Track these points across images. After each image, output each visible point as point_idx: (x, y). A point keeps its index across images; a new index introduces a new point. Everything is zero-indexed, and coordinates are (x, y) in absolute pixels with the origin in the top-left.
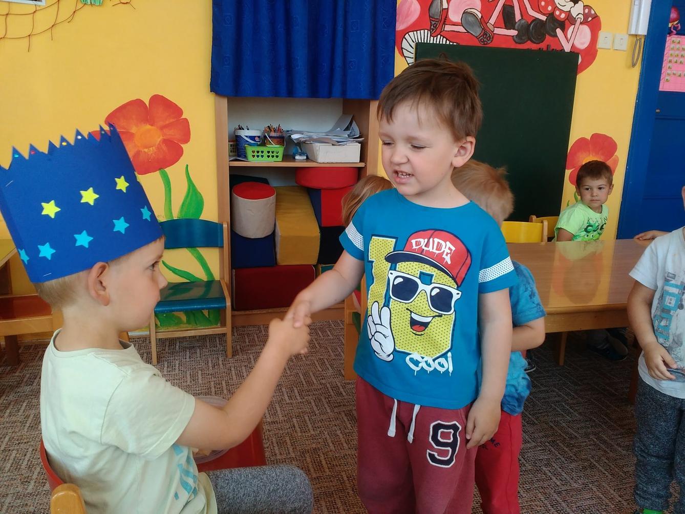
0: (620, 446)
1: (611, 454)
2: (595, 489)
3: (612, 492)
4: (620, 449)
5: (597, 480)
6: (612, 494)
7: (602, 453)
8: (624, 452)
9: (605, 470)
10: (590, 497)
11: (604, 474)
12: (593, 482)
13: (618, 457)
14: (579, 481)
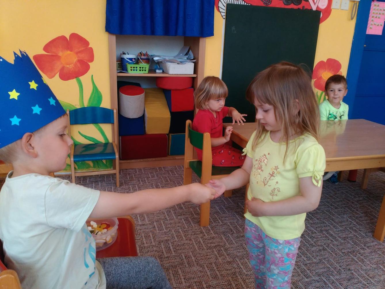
0: (340, 238)
1: (335, 242)
2: (326, 263)
3: (335, 264)
4: (340, 239)
5: (327, 257)
6: (335, 265)
7: (330, 241)
8: (343, 241)
9: (332, 251)
10: (323, 267)
11: (331, 254)
12: (325, 259)
13: (339, 244)
14: (317, 258)
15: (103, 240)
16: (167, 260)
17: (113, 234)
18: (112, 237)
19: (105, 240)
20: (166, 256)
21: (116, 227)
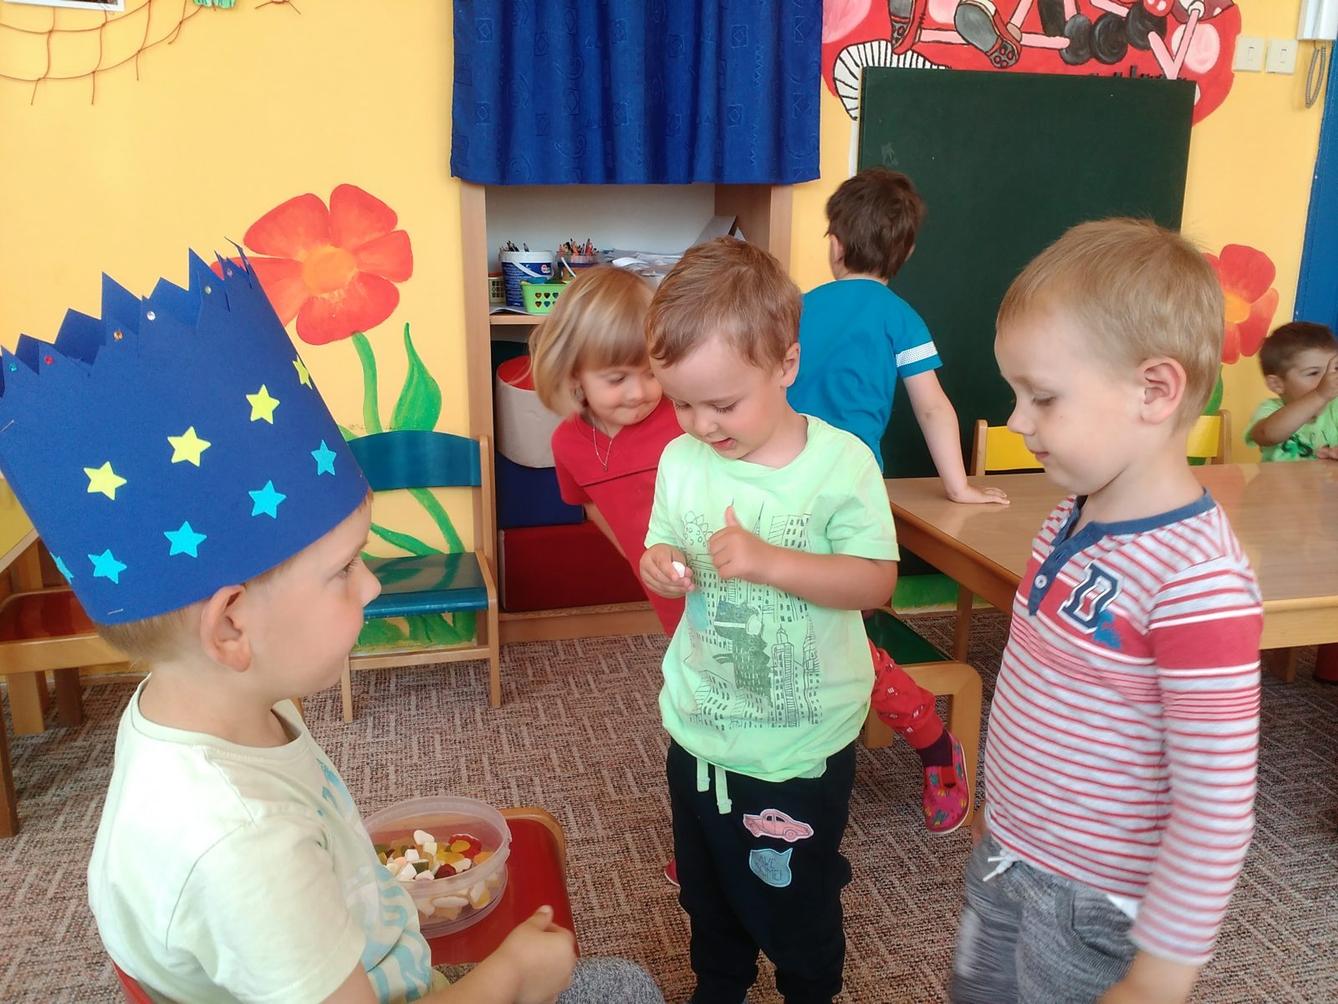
0: (1299, 890)
1: (1281, 907)
2: (1250, 982)
3: (1288, 988)
4: (1298, 895)
5: (1256, 961)
6: (1287, 993)
7: (1263, 904)
8: (1308, 903)
9: (1270, 941)
10: (1243, 998)
11: (1268, 949)
12: (1245, 967)
13: (1296, 913)
14: (1216, 964)
15: (460, 896)
16: (676, 970)
17: (494, 877)
18: (491, 888)
19: (467, 897)
20: (671, 953)
21: (504, 852)
